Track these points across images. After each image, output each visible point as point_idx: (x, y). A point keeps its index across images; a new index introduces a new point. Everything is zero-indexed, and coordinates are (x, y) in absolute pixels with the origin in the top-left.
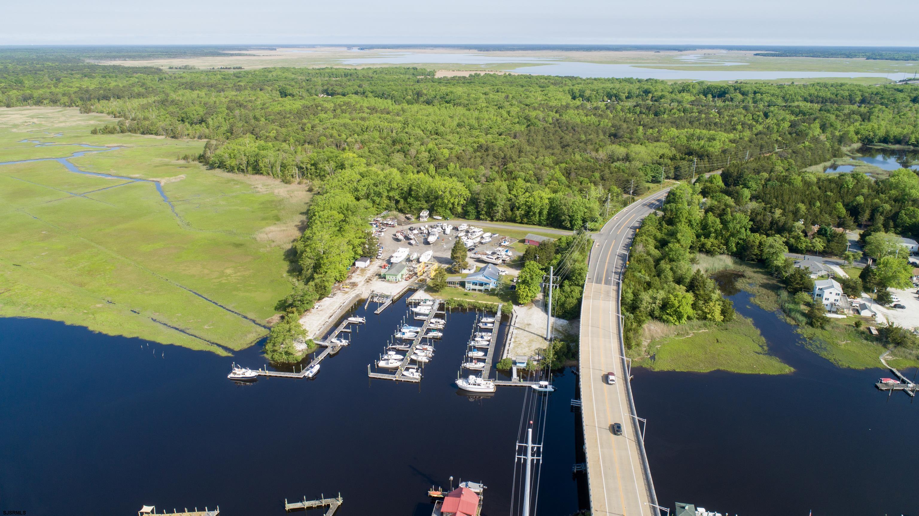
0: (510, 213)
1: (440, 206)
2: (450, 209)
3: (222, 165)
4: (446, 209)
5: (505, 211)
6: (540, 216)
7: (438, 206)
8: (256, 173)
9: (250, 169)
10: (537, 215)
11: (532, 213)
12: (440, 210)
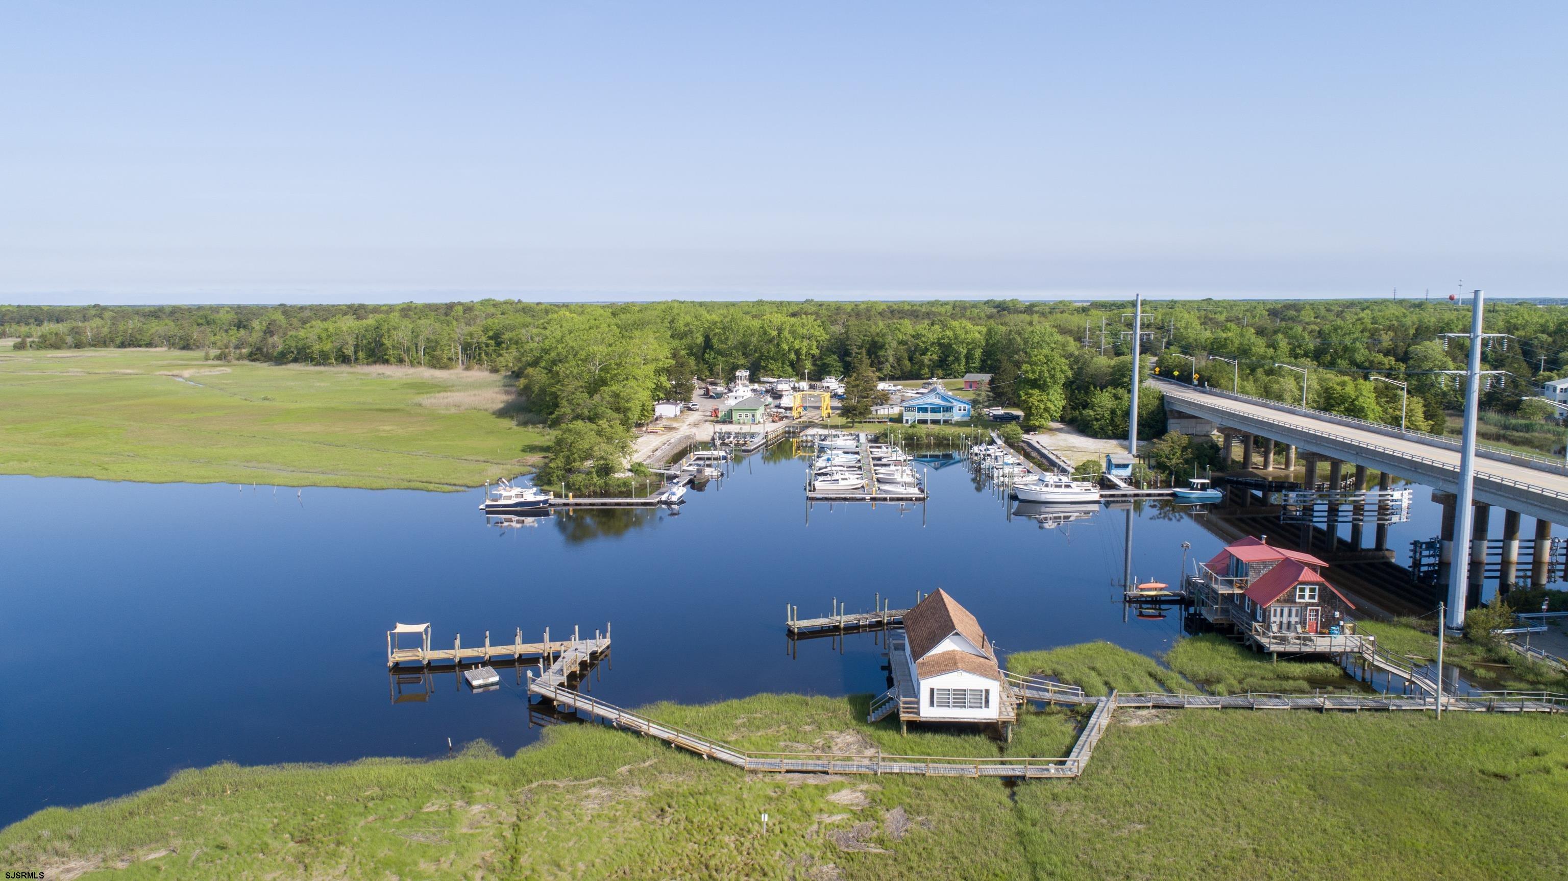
0: (907, 363)
1: (772, 358)
2: (792, 365)
3: (302, 355)
4: (783, 364)
5: (899, 360)
6: (967, 363)
7: (767, 358)
8: (375, 362)
9: (361, 354)
10: (964, 360)
11: (951, 358)
12: (773, 366)
